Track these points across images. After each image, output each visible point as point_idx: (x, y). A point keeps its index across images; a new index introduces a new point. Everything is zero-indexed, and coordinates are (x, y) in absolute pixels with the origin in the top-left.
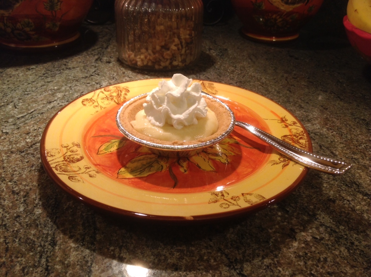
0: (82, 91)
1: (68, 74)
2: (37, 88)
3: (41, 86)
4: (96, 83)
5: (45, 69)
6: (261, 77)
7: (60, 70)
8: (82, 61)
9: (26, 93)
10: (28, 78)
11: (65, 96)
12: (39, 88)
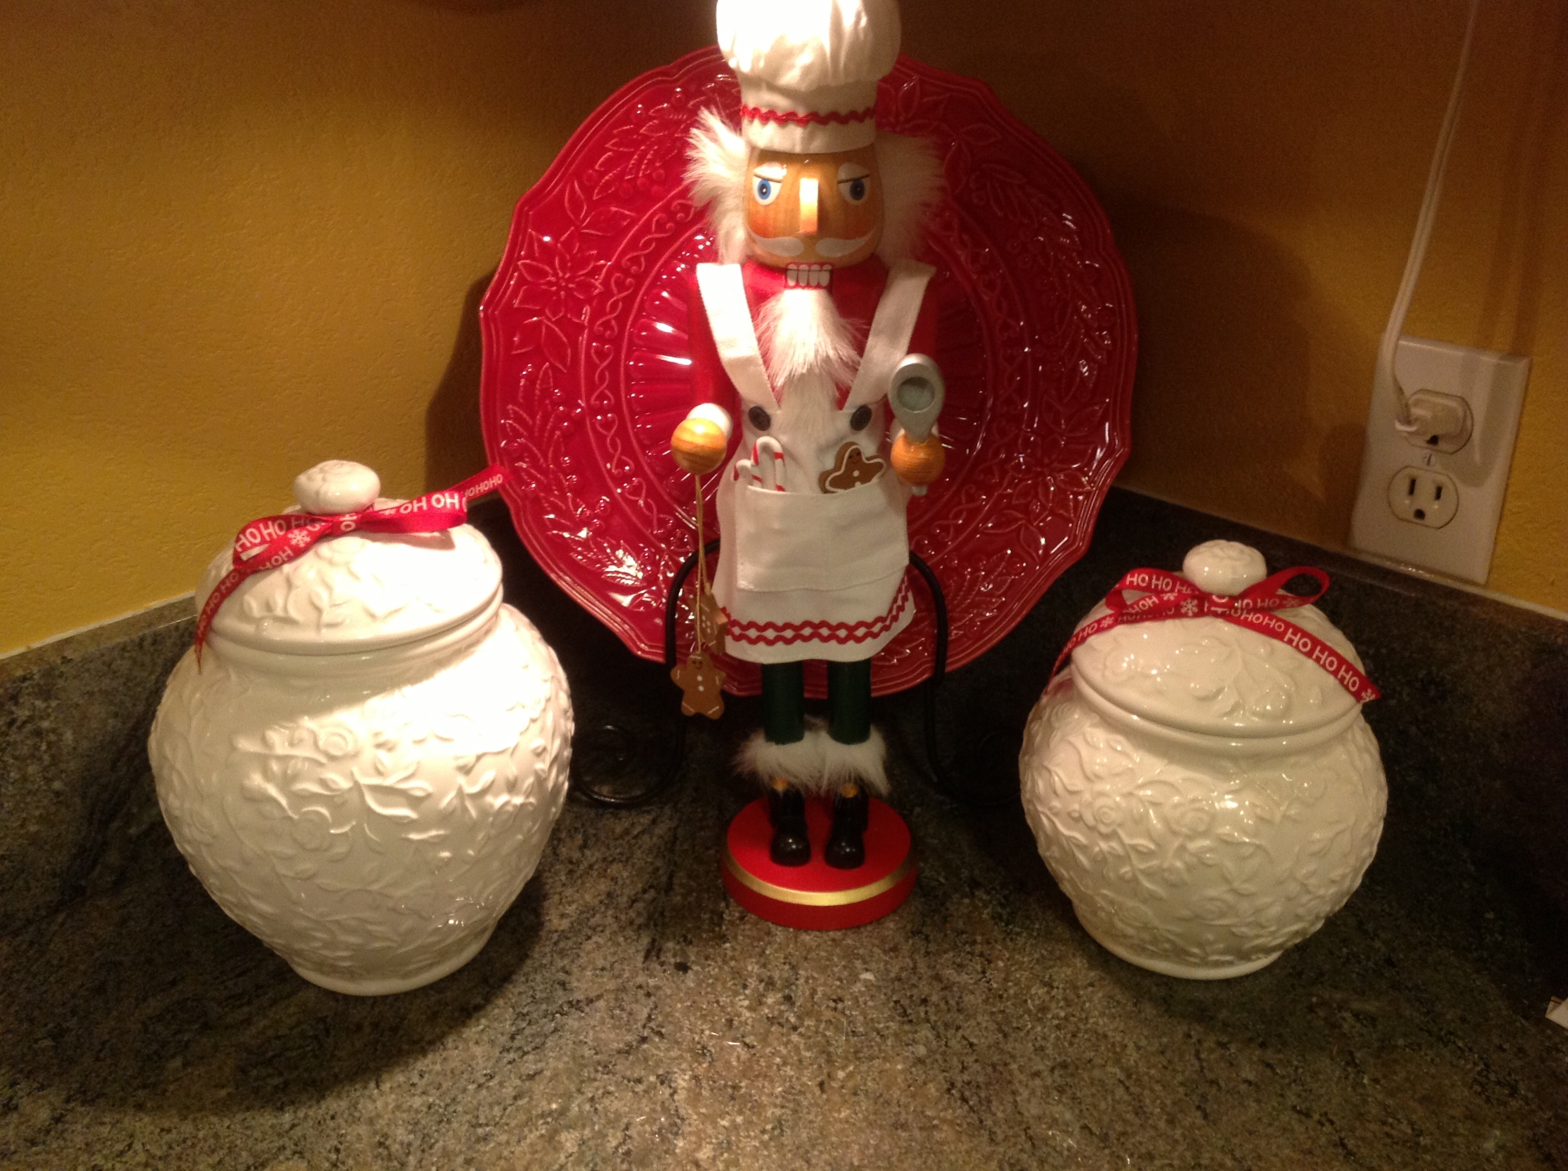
0: (625, 1120)
1: (577, 1033)
2: (505, 1109)
3: (515, 1098)
4: (658, 1076)
5: (511, 1010)
6: (1126, 1041)
7: (553, 1015)
8: (608, 966)
9: (480, 1131)
10: (473, 1057)
11: (584, 1148)
12: (510, 1109)
